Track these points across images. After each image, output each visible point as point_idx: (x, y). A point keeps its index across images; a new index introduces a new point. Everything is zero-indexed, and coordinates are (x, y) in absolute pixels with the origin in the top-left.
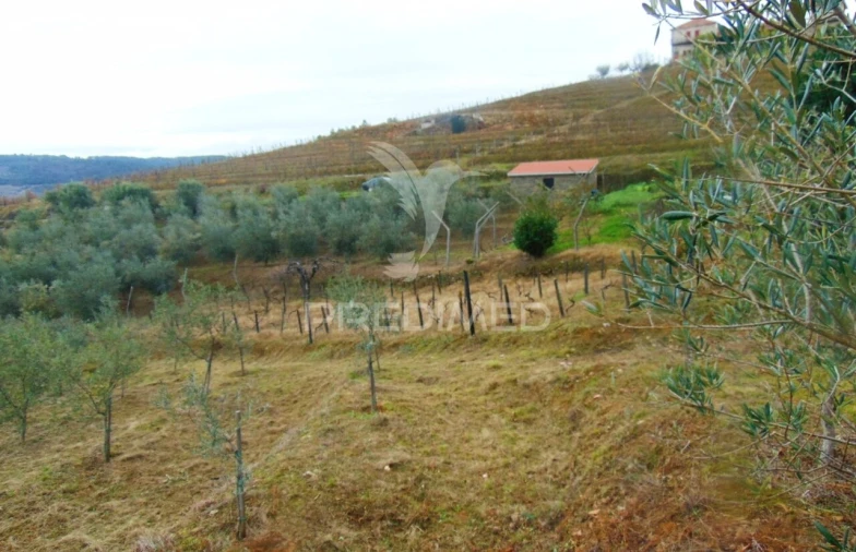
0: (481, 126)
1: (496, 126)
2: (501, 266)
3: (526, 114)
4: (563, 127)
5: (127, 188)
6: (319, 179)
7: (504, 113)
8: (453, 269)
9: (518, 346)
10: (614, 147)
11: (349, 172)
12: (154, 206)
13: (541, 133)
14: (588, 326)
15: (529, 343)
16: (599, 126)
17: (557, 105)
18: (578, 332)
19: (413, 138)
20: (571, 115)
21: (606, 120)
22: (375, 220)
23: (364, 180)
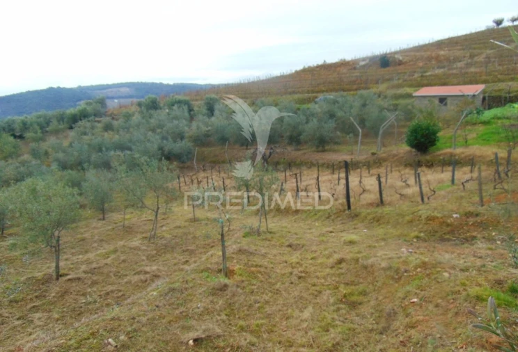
0: (400, 63)
1: (411, 63)
2: (395, 158)
3: (433, 55)
4: (461, 63)
5: (177, 100)
6: (289, 96)
7: (418, 54)
8: (362, 158)
9: (379, 225)
10: (499, 76)
11: (308, 92)
12: (190, 110)
13: (443, 67)
14: (439, 215)
15: (388, 222)
16: (490, 62)
17: (459, 47)
18: (430, 219)
19: (354, 71)
20: (468, 55)
21: (495, 58)
22: (314, 123)
23: (316, 97)
